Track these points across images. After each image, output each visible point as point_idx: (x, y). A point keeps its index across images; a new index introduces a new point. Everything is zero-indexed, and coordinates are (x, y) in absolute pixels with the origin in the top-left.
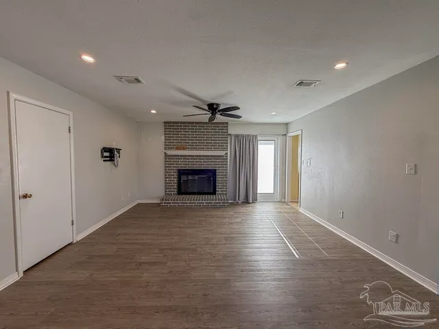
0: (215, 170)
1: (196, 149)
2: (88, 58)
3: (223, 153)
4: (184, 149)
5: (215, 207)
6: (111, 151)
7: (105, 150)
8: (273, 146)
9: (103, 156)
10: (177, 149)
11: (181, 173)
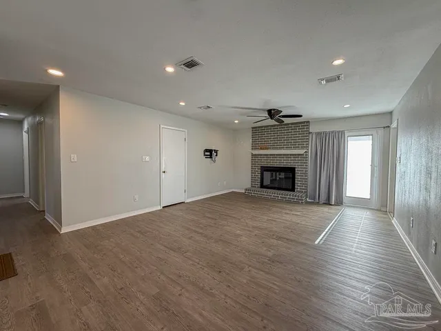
0: (295, 168)
1: (277, 149)
2: (182, 104)
3: (302, 152)
4: (267, 149)
5: (289, 202)
6: (210, 151)
7: (206, 151)
8: (371, 141)
9: (205, 155)
10: (261, 149)
11: (264, 169)
